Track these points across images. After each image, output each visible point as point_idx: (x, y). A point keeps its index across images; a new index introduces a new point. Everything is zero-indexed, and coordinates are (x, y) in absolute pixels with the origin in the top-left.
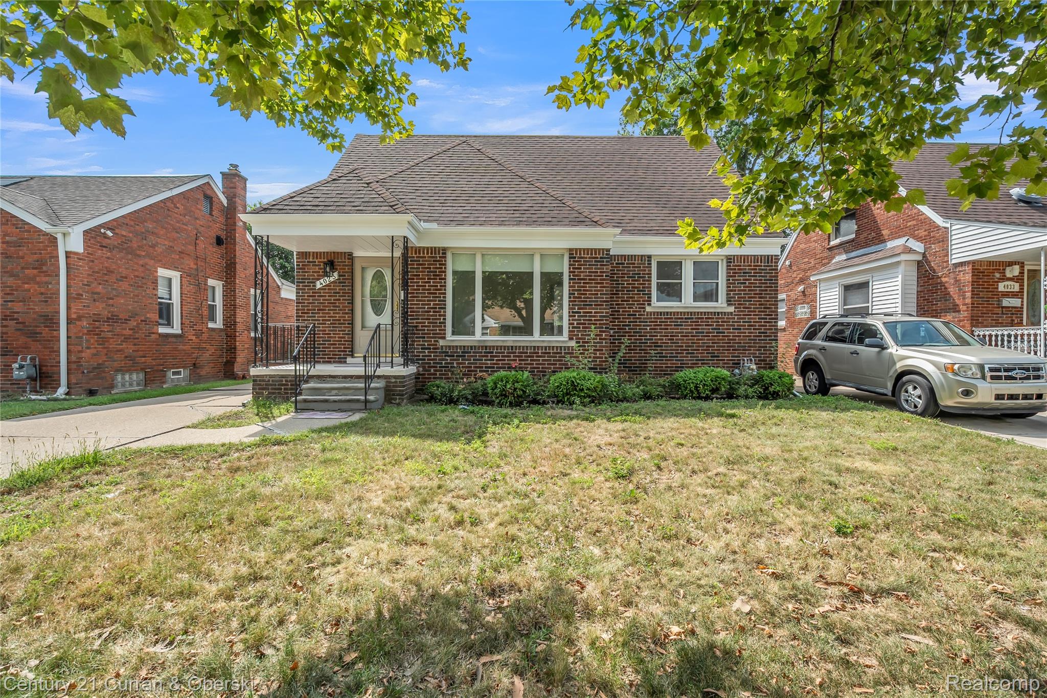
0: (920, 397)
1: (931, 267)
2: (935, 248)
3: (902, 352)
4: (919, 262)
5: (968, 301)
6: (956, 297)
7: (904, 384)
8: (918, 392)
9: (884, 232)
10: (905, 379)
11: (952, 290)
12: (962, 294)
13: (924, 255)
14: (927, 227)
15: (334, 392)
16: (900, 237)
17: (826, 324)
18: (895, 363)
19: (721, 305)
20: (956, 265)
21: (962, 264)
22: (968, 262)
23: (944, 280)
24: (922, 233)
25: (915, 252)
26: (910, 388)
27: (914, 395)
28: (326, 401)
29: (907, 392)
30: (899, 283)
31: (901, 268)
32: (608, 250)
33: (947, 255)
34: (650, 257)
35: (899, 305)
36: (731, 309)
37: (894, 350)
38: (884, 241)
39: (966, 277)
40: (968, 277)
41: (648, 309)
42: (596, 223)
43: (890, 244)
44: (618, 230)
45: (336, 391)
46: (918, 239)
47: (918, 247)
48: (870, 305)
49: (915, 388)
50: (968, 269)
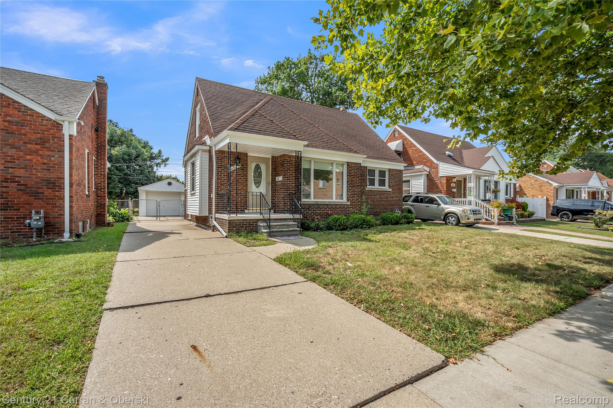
0: (454, 221)
1: (432, 177)
2: (433, 170)
3: (446, 206)
4: (427, 175)
5: (445, 189)
6: (441, 188)
7: (448, 217)
8: (453, 219)
9: (414, 162)
10: (448, 215)
11: (439, 185)
12: (442, 186)
13: (429, 172)
14: (430, 163)
15: (278, 227)
16: (420, 165)
17: (412, 196)
18: (444, 210)
19: (386, 188)
20: (441, 177)
21: (443, 177)
22: (445, 176)
23: (437, 182)
24: (429, 164)
25: (426, 171)
26: (450, 218)
27: (452, 220)
28: (282, 231)
29: (449, 219)
30: (423, 182)
31: (423, 176)
32: (360, 164)
33: (438, 173)
34: (366, 167)
35: (423, 189)
36: (391, 190)
37: (443, 205)
38: (414, 166)
39: (444, 181)
40: (445, 181)
41: (367, 189)
42: (355, 152)
43: (417, 167)
44: (365, 156)
45: (279, 227)
46: (427, 166)
47: (428, 169)
48: (411, 189)
49: (452, 218)
50: (445, 178)
